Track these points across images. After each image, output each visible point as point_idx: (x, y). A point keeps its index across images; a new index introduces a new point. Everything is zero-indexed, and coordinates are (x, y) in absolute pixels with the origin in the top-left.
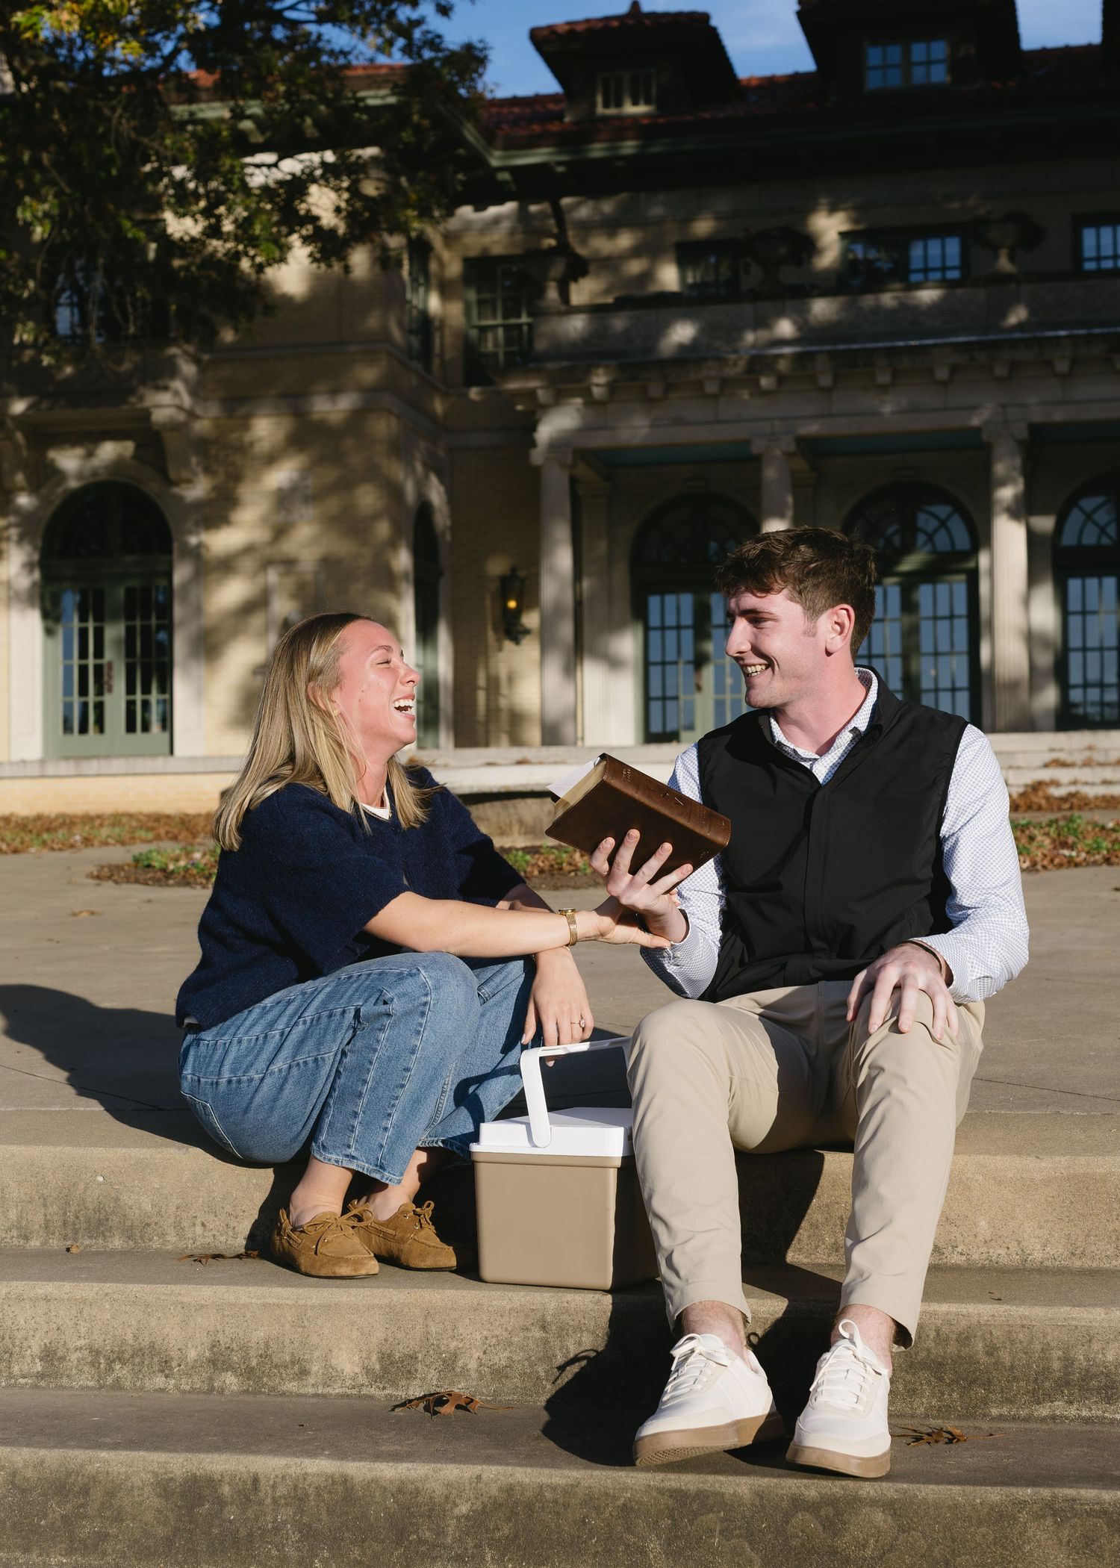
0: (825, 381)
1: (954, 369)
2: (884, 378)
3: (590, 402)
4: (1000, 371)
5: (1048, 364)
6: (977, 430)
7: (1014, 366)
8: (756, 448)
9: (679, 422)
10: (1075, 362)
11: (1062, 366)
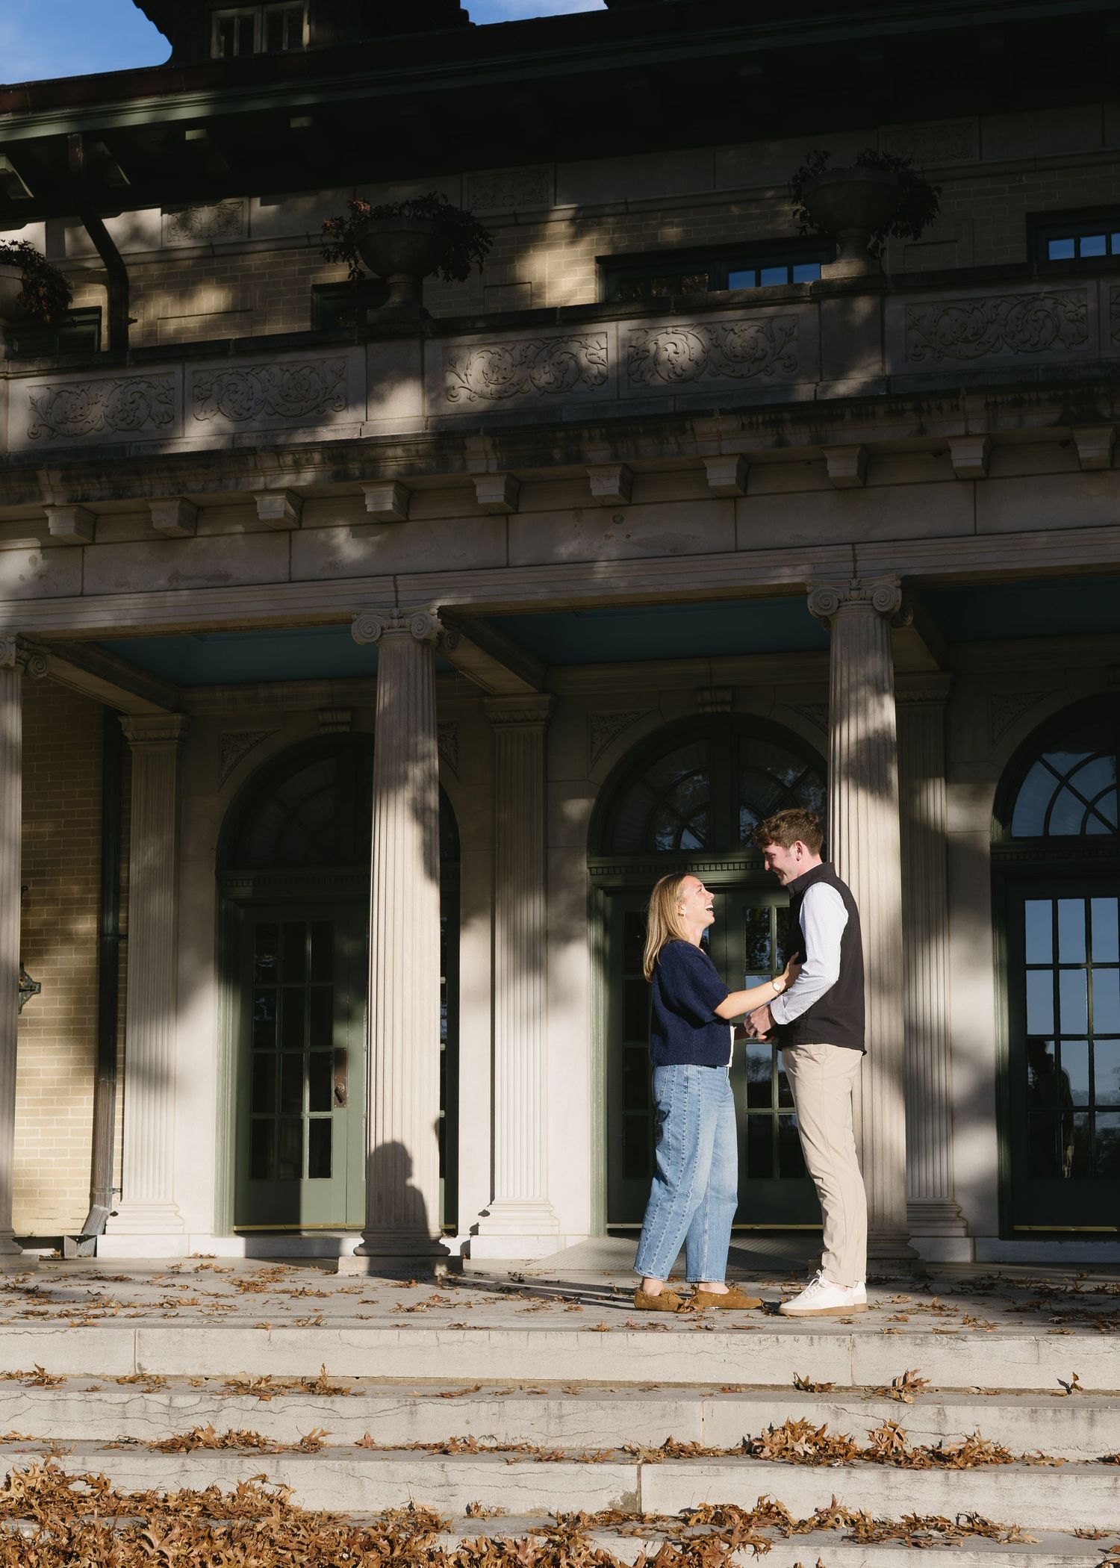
0: (491, 492)
1: (749, 468)
2: (606, 486)
3: (50, 547)
4: (841, 467)
5: (941, 452)
6: (797, 594)
7: (871, 459)
8: (360, 634)
9: (221, 580)
10: (995, 448)
11: (968, 456)
